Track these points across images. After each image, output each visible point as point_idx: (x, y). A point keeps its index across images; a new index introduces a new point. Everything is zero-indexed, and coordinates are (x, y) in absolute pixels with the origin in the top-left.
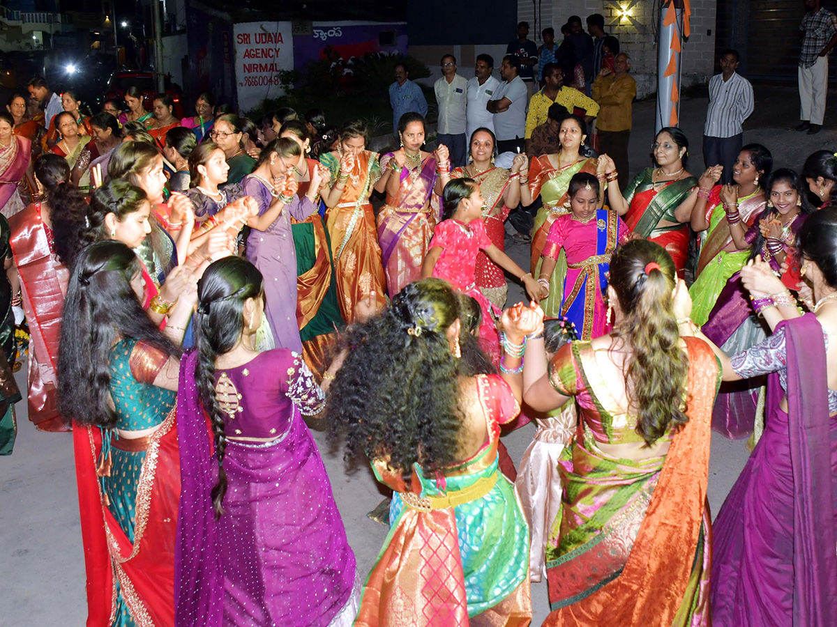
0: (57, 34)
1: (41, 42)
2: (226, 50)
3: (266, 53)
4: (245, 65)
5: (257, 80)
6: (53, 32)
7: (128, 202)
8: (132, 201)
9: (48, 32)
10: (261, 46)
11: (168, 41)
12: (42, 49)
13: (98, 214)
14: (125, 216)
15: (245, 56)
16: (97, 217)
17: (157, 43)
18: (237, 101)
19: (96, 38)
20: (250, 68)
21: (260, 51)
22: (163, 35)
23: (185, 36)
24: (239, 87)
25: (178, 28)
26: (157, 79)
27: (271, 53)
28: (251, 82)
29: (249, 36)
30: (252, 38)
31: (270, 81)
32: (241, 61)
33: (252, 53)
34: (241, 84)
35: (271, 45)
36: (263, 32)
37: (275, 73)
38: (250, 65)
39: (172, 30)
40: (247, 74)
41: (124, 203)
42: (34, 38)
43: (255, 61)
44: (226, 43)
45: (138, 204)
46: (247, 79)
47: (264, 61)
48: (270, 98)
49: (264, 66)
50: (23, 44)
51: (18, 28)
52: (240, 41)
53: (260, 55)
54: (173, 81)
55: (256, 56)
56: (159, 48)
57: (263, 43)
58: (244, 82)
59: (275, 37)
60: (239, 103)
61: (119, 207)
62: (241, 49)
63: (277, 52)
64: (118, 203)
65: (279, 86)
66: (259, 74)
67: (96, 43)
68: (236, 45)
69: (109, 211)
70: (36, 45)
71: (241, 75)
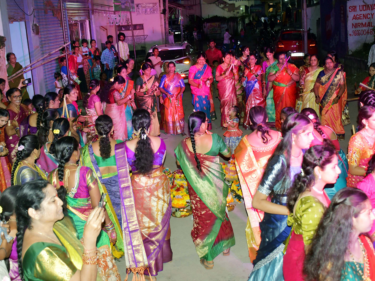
0: (252, 6)
1: (244, 11)
2: (342, 16)
3: (365, 16)
4: (353, 24)
5: (360, 32)
6: (250, 5)
7: (325, 159)
8: (327, 157)
9: (248, 5)
10: (363, 12)
11: (309, 10)
12: (245, 14)
13: (308, 168)
14: (325, 166)
15: (353, 18)
16: (309, 170)
17: (304, 12)
18: (348, 45)
19: (271, 6)
20: (355, 26)
21: (362, 16)
22: (308, 6)
23: (319, 7)
24: (349, 37)
25: (315, 2)
26: (304, 34)
27: (369, 16)
28: (357, 33)
29: (356, 7)
30: (358, 8)
31: (368, 33)
32: (350, 22)
33: (357, 16)
34: (350, 35)
35: (368, 12)
36: (364, 4)
37: (371, 28)
38: (356, 24)
39: (312, 3)
40: (354, 29)
41: (323, 159)
42: (241, 9)
43: (360, 21)
44: (342, 12)
45: (331, 158)
46: (354, 32)
47: (364, 21)
48: (367, 42)
49: (364, 24)
50: (235, 13)
51: (234, 5)
52: (351, 10)
53: (362, 18)
54: (311, 32)
55: (359, 18)
56: (305, 17)
57: (364, 10)
58: (352, 34)
59: (371, 6)
60: (349, 46)
61: (321, 162)
62: (351, 15)
63: (372, 15)
64: (319, 160)
65: (373, 35)
66: (361, 29)
67: (271, 9)
68: (348, 12)
69: (315, 165)
70: (242, 12)
71: (350, 29)
